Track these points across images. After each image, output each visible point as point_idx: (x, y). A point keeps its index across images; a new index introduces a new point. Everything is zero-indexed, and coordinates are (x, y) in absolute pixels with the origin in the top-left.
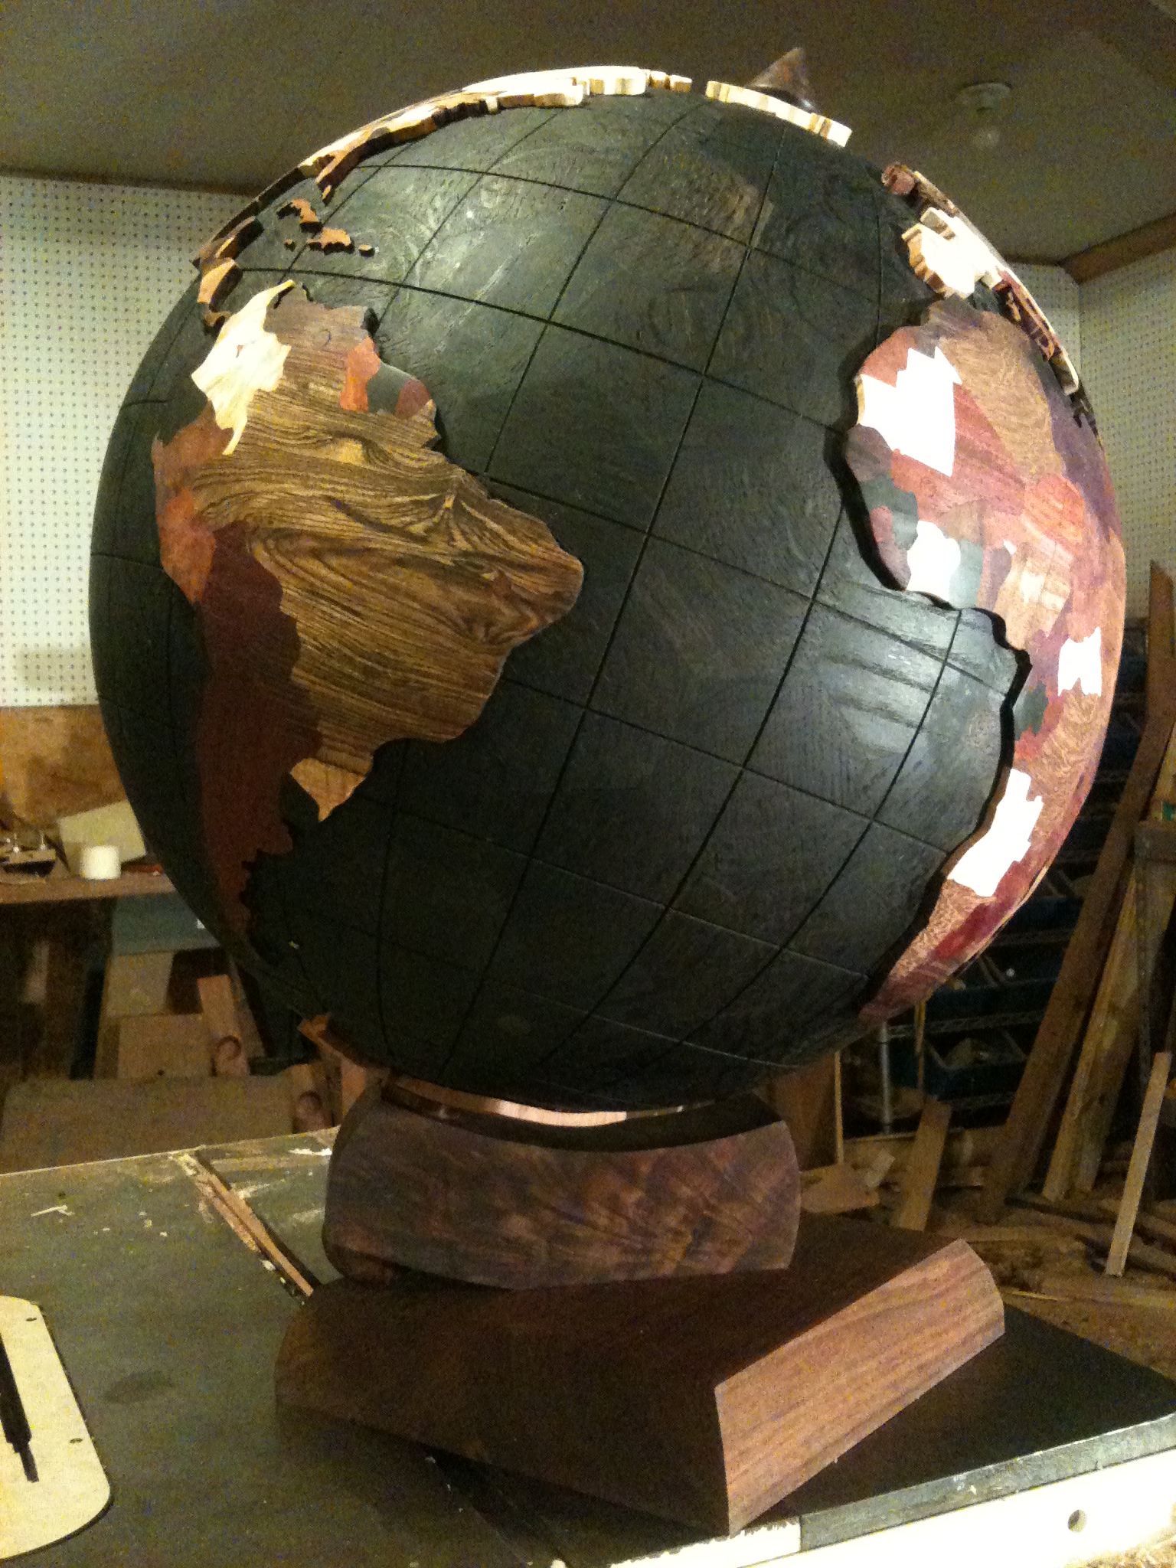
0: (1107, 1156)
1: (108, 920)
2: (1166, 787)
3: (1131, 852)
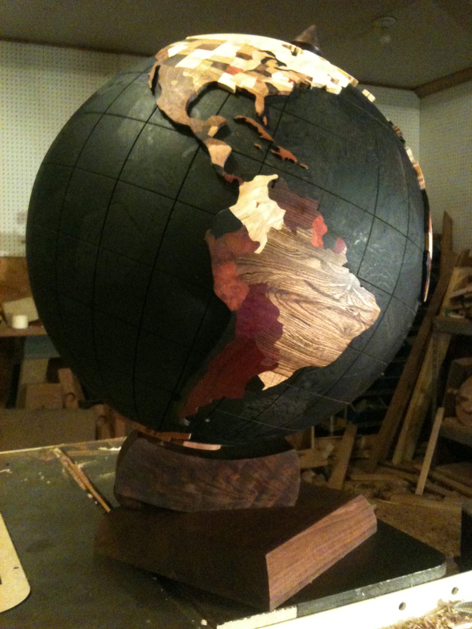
0: (418, 447)
1: (23, 345)
2: (446, 303)
3: (432, 328)
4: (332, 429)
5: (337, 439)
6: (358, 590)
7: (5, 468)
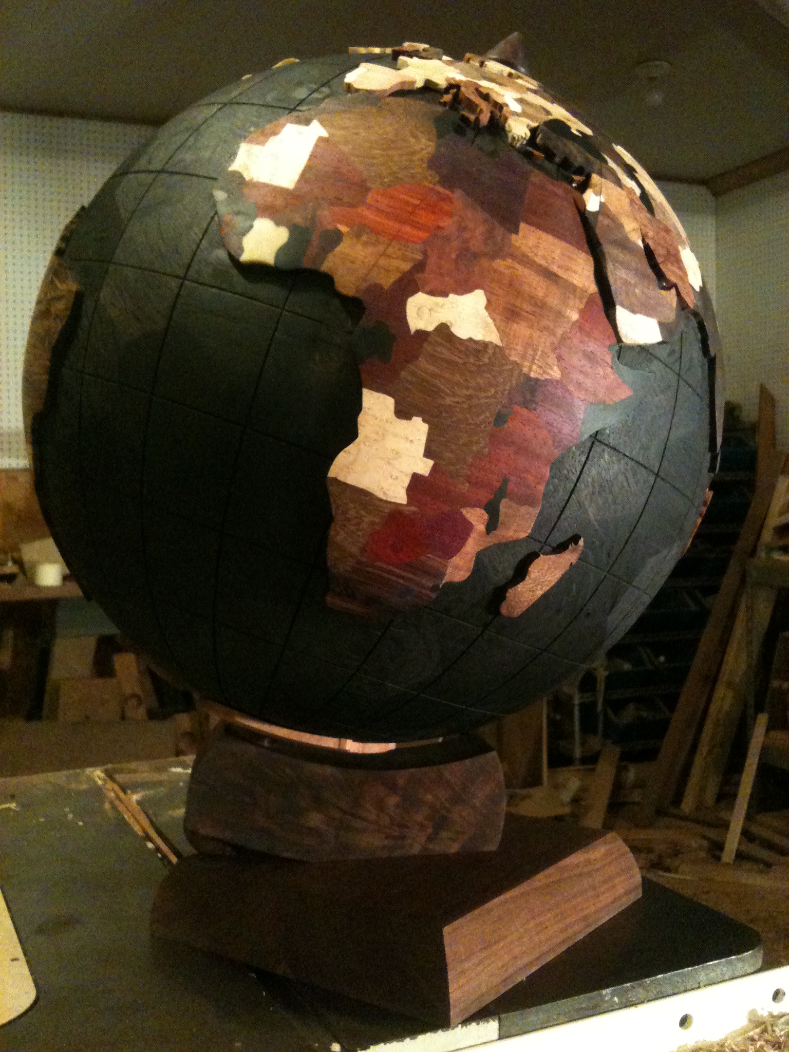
0: (724, 782)
1: (53, 614)
2: (767, 536)
3: (743, 579)
5: (587, 770)
6: (607, 992)
7: (6, 802)
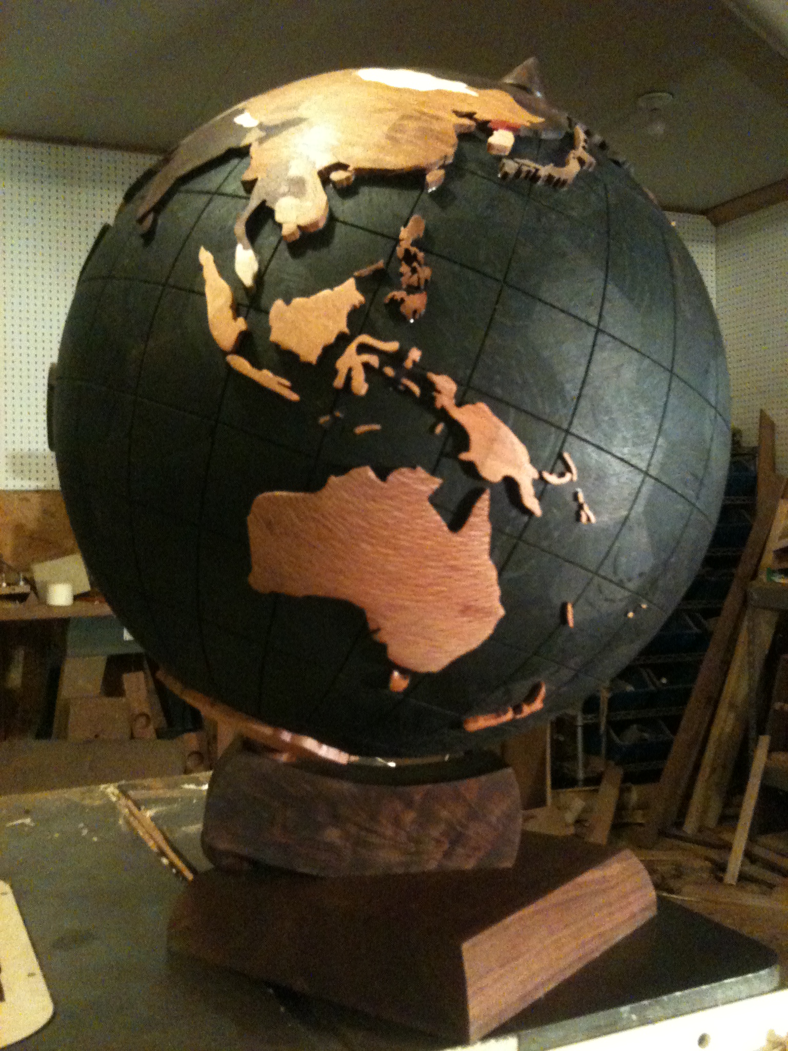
0: (727, 804)
1: (64, 633)
2: (769, 559)
3: (745, 601)
4: (581, 775)
5: (590, 791)
6: (625, 1009)
7: (21, 818)
